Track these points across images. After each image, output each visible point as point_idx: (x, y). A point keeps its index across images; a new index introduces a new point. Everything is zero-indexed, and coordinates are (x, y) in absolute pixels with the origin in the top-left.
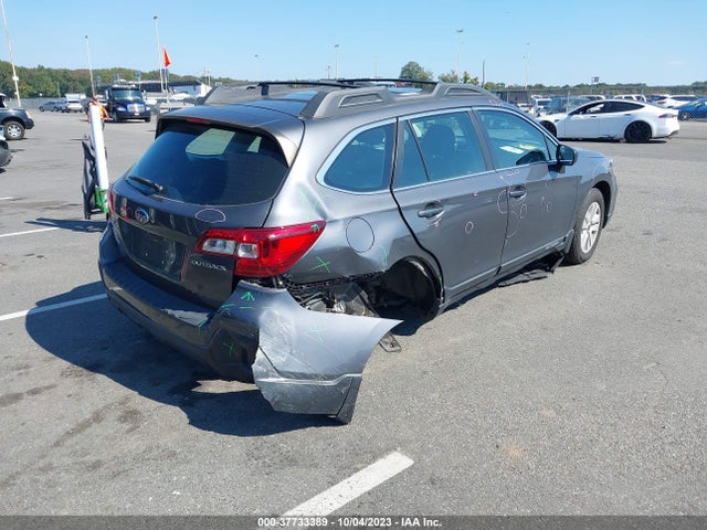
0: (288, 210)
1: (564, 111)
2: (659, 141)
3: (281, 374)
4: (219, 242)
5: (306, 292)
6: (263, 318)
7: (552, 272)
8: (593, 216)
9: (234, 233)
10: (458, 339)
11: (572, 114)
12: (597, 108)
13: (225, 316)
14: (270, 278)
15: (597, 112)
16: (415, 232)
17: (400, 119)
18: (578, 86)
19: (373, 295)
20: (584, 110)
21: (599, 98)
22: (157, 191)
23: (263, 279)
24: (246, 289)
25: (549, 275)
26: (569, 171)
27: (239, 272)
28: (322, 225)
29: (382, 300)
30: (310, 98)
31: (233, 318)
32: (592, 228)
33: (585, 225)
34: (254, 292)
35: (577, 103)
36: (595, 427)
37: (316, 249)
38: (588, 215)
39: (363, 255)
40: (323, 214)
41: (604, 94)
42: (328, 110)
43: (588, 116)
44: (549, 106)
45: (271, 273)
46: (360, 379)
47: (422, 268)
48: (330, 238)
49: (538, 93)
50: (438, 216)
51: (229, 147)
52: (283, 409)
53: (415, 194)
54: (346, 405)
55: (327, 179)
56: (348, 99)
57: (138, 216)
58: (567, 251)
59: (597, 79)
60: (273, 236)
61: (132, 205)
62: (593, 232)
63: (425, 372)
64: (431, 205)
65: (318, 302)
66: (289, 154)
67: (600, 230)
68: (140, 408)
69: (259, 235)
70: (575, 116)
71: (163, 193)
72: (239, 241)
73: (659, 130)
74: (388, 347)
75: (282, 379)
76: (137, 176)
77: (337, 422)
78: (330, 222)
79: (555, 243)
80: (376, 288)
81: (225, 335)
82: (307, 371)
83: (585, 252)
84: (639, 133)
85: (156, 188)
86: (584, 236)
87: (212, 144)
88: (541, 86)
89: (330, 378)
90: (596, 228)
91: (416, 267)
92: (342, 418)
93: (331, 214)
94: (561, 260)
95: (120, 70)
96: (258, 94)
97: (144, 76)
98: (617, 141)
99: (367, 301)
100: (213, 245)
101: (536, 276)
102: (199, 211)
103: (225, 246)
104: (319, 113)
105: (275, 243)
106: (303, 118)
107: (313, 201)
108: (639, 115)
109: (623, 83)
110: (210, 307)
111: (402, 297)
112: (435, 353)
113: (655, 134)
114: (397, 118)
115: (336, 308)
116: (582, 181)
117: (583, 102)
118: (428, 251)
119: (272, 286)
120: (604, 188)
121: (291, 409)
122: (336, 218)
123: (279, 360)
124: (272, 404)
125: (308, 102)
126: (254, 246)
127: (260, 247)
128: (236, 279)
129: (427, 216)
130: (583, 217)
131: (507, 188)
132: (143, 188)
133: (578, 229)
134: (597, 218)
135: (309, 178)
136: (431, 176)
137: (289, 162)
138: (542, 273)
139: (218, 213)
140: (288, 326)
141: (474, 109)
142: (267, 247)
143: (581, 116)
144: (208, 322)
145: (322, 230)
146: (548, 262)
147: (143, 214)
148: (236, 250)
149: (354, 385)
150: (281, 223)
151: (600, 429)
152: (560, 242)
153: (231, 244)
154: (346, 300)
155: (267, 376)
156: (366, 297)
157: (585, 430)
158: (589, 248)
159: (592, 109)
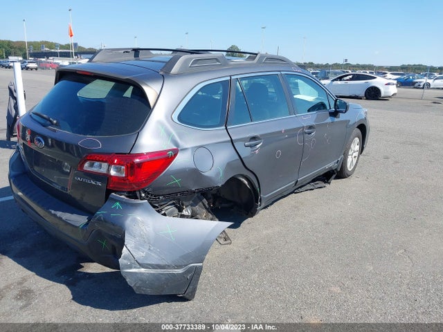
0: (150, 141)
1: (328, 78)
2: (385, 99)
3: (142, 266)
4: (97, 164)
5: (162, 201)
6: (128, 223)
7: (329, 183)
8: (355, 147)
9: (108, 158)
10: (269, 231)
11: (333, 81)
12: (348, 78)
13: (99, 220)
14: (135, 191)
15: (347, 80)
16: (242, 157)
17: (233, 77)
18: (334, 64)
19: (211, 200)
20: (340, 79)
21: (347, 72)
22: (52, 124)
23: (129, 192)
24: (115, 200)
25: (327, 185)
26: (342, 117)
27: (111, 187)
28: (176, 152)
29: (217, 203)
30: (168, 60)
31: (106, 222)
32: (354, 155)
33: (350, 153)
34: (121, 202)
35: (336, 74)
36: (369, 301)
37: (171, 169)
38: (352, 146)
39: (206, 174)
40: (176, 144)
41: (350, 69)
42: (181, 68)
43: (343, 82)
44: (319, 75)
45: (136, 188)
46: (201, 268)
47: (246, 182)
48: (181, 161)
49: (310, 67)
50: (258, 146)
51: (110, 93)
52: (143, 293)
53: (242, 130)
54: (191, 287)
55: (180, 118)
56: (196, 61)
57: (36, 142)
58: (339, 170)
59: (346, 60)
60: (137, 160)
61: (33, 134)
62: (355, 157)
63: (247, 258)
64: (254, 138)
65: (172, 208)
66: (151, 100)
67: (359, 156)
68: (33, 287)
69: (127, 159)
70: (335, 82)
71: (56, 125)
72: (111, 163)
73: (385, 92)
74: (222, 241)
75: (143, 270)
76: (39, 112)
77: (184, 299)
78: (182, 150)
79: (331, 165)
80: (213, 195)
81: (99, 234)
82: (161, 263)
83: (350, 170)
84: (373, 94)
85: (50, 121)
86: (349, 159)
87: (97, 91)
88: (312, 63)
89: (179, 267)
90: (356, 154)
91: (242, 182)
92: (187, 297)
93: (183, 144)
94: (334, 176)
95: (46, 42)
96: (131, 56)
97: (62, 47)
98: (361, 99)
99: (207, 206)
100: (92, 165)
101: (318, 186)
102: (82, 140)
103: (100, 166)
104: (175, 70)
105: (140, 165)
106: (163, 72)
107: (169, 134)
108: (373, 83)
109: (360, 64)
110: (89, 212)
111: (230, 202)
112: (254, 242)
113: (383, 95)
114: (230, 76)
115: (185, 212)
116: (350, 123)
117: (339, 73)
118: (251, 171)
119: (137, 198)
120: (362, 128)
121: (149, 292)
122: (187, 147)
123: (140, 255)
124: (135, 288)
125: (167, 63)
126: (123, 167)
127: (127, 168)
128: (108, 192)
129: (251, 146)
130: (350, 148)
131: (303, 127)
132: (42, 121)
133: (346, 155)
134: (357, 148)
135: (167, 117)
136: (253, 118)
137: (152, 105)
138: (323, 184)
139: (96, 142)
140: (147, 229)
141: (282, 73)
142: (132, 168)
143: (339, 82)
144: (87, 224)
145: (175, 155)
146: (326, 177)
147: (39, 141)
148: (109, 170)
149: (197, 272)
150: (145, 150)
151: (373, 302)
152: (335, 163)
153: (105, 165)
154: (192, 205)
155: (131, 268)
156: (206, 203)
157: (363, 303)
158: (352, 167)
159: (345, 78)
